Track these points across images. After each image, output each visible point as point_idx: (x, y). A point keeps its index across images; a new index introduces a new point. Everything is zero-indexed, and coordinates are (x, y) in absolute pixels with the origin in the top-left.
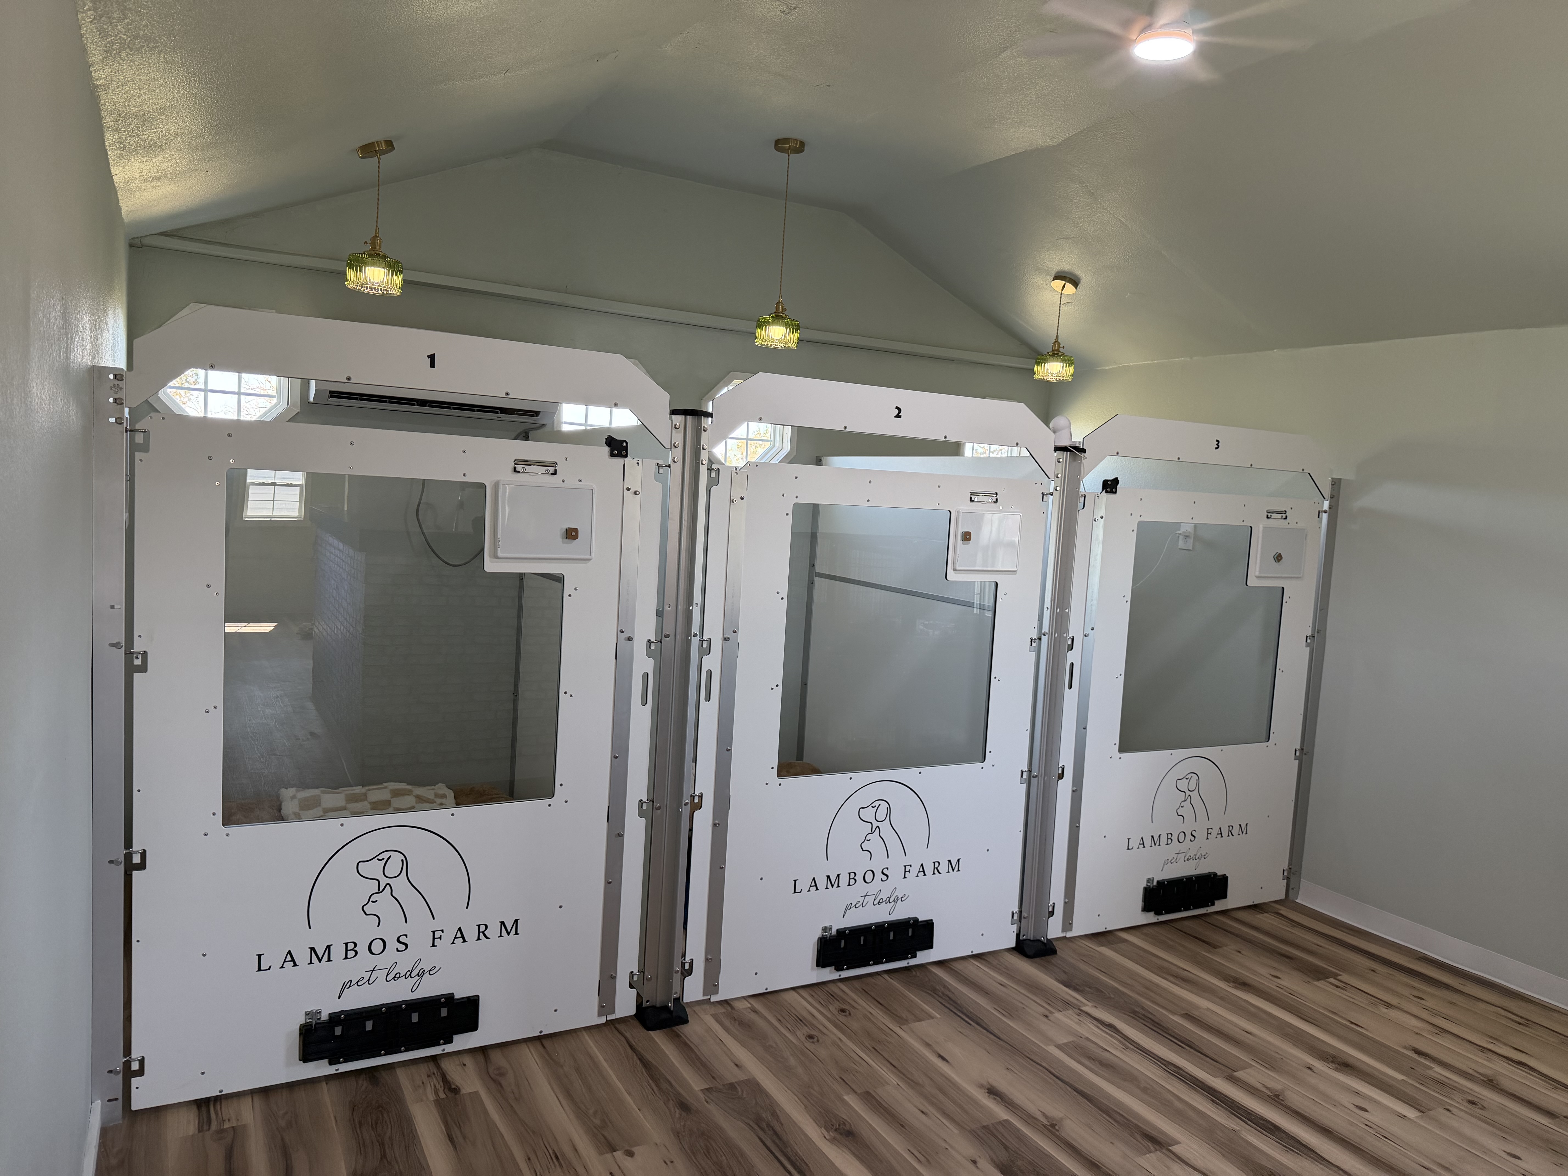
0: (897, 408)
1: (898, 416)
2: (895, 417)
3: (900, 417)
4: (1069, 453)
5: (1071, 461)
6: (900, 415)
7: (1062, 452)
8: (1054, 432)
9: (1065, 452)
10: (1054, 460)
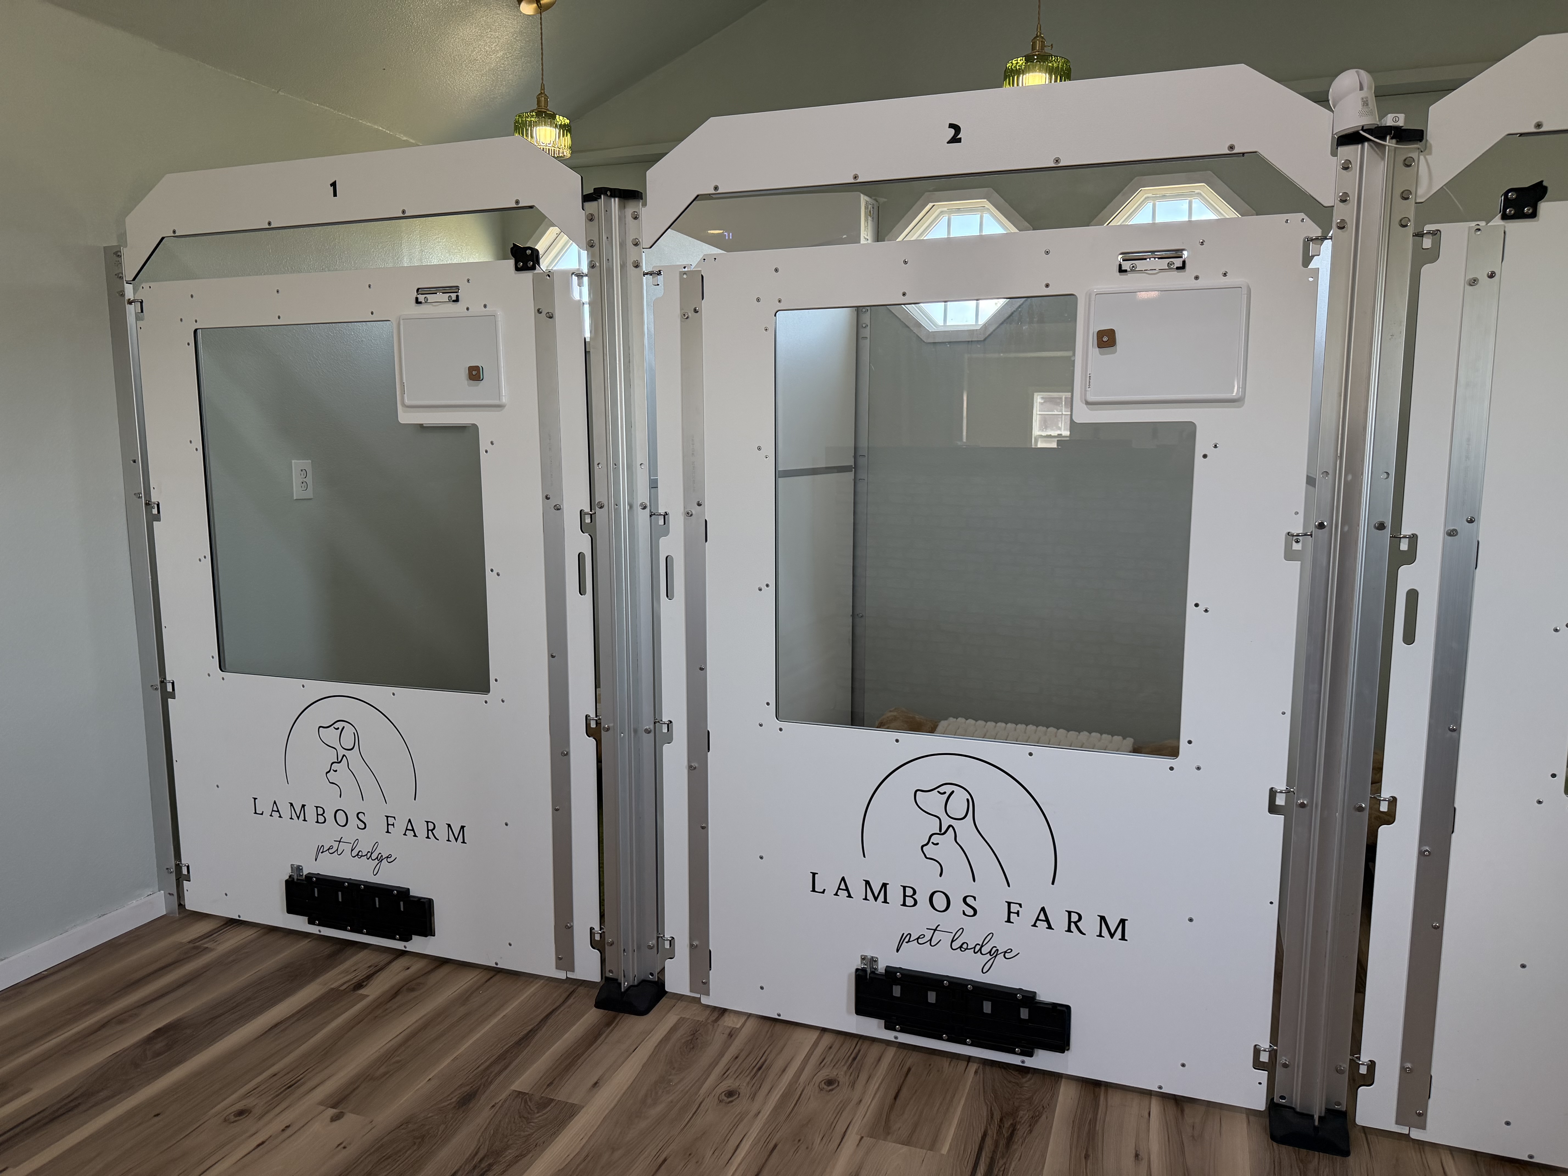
0: (952, 126)
1: (955, 140)
3: (959, 141)
4: (1366, 144)
6: (958, 137)
7: (1351, 147)
9: (1360, 146)
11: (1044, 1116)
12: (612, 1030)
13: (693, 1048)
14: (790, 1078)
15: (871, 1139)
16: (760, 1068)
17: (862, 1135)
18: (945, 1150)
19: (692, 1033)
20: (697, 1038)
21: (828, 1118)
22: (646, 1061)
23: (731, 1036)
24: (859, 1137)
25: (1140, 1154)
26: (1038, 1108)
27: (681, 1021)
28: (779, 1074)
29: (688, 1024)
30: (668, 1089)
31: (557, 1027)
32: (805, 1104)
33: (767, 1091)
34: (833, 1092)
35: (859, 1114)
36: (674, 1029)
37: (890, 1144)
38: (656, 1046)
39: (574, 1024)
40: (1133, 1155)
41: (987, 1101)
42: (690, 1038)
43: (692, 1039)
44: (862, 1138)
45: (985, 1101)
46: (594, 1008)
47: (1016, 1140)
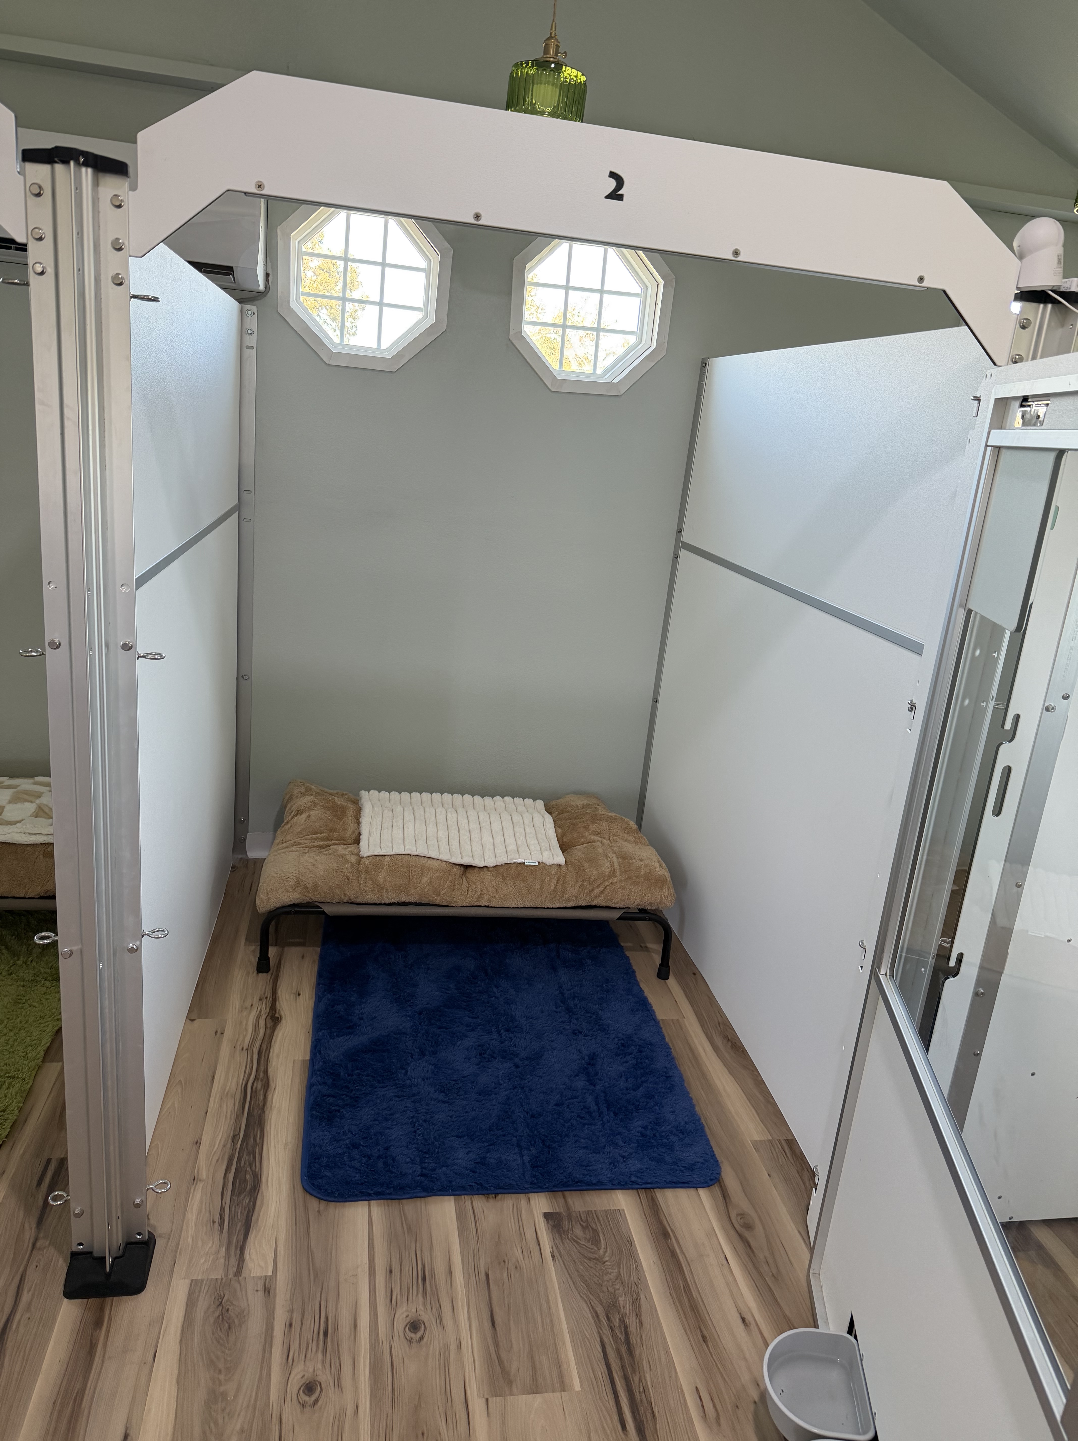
0: (613, 175)
1: (615, 195)
2: (608, 197)
3: (620, 198)
4: (1050, 306)
5: (1053, 324)
6: (620, 192)
7: (1034, 305)
8: (1021, 257)
9: (1042, 306)
10: (1012, 325)
11: (643, 1297)
12: (108, 1332)
13: (229, 1327)
14: (367, 1336)
15: (498, 1398)
16: (326, 1334)
17: (486, 1397)
18: (577, 1386)
19: (217, 1303)
20: (228, 1310)
21: (438, 1384)
22: (177, 1371)
23: (269, 1292)
24: (484, 1400)
25: (745, 1317)
26: (631, 1288)
27: (195, 1286)
28: (352, 1335)
29: (206, 1289)
30: (227, 1411)
31: (25, 1354)
32: (403, 1373)
33: (351, 1368)
34: (425, 1340)
35: (467, 1365)
36: (191, 1304)
37: (520, 1397)
38: (181, 1341)
39: (48, 1340)
40: (740, 1321)
41: (582, 1295)
42: (217, 1313)
43: (221, 1314)
44: (487, 1400)
45: (581, 1296)
46: (66, 1300)
47: (635, 1342)
